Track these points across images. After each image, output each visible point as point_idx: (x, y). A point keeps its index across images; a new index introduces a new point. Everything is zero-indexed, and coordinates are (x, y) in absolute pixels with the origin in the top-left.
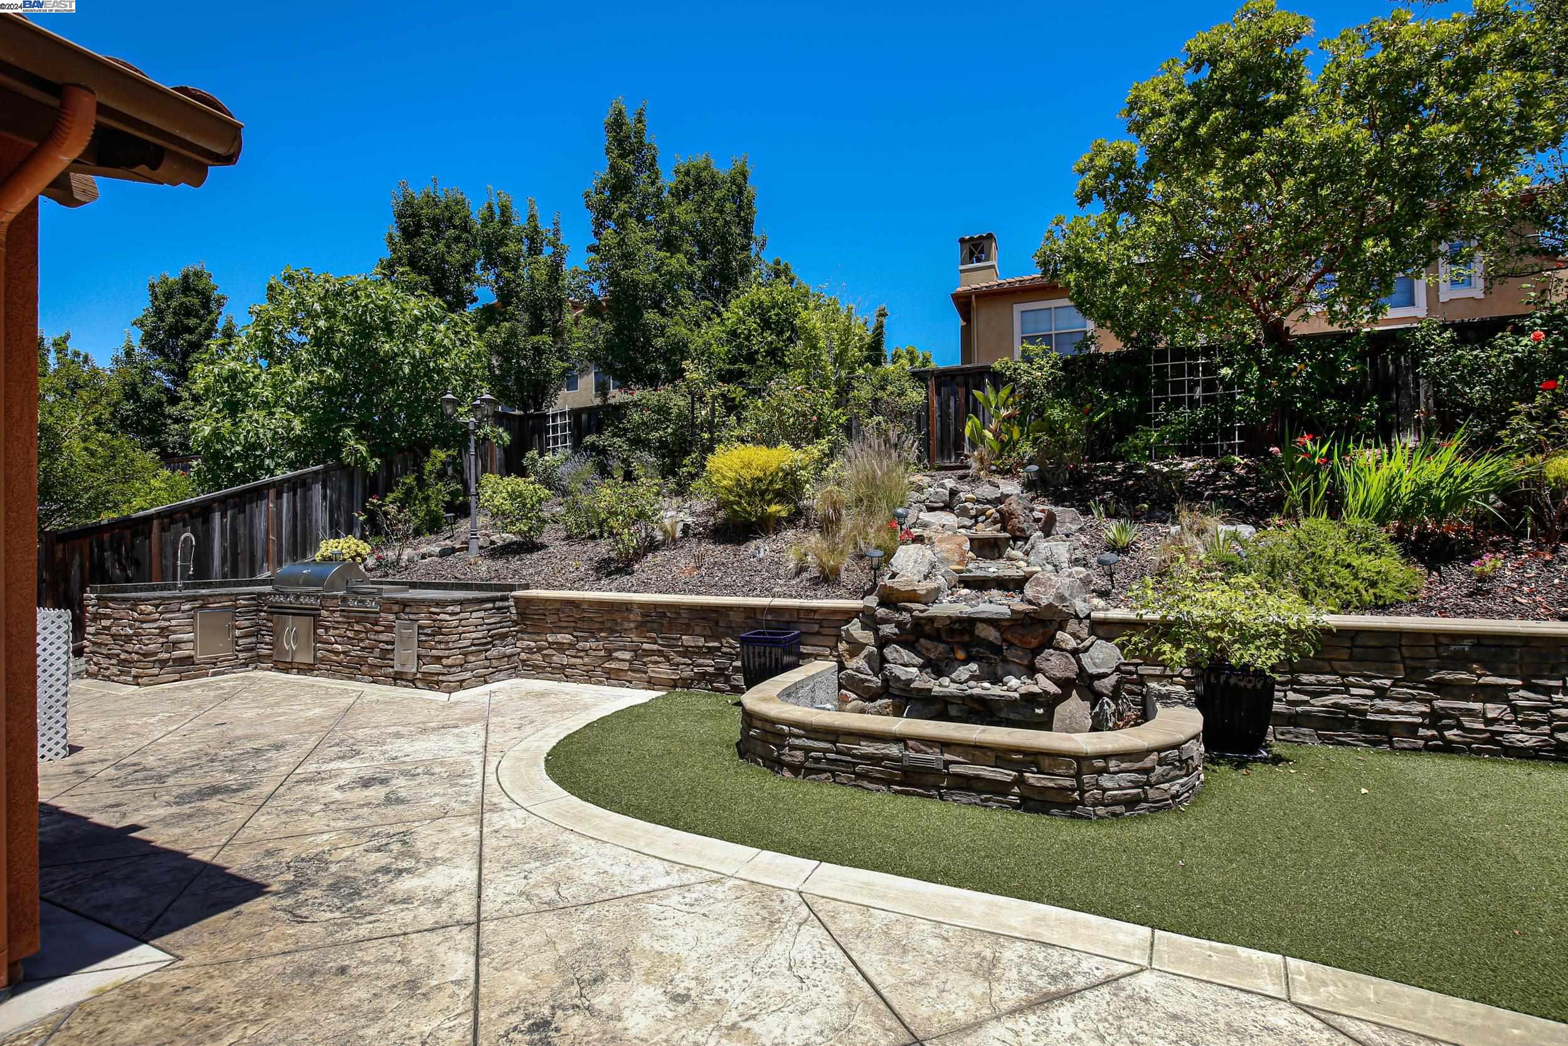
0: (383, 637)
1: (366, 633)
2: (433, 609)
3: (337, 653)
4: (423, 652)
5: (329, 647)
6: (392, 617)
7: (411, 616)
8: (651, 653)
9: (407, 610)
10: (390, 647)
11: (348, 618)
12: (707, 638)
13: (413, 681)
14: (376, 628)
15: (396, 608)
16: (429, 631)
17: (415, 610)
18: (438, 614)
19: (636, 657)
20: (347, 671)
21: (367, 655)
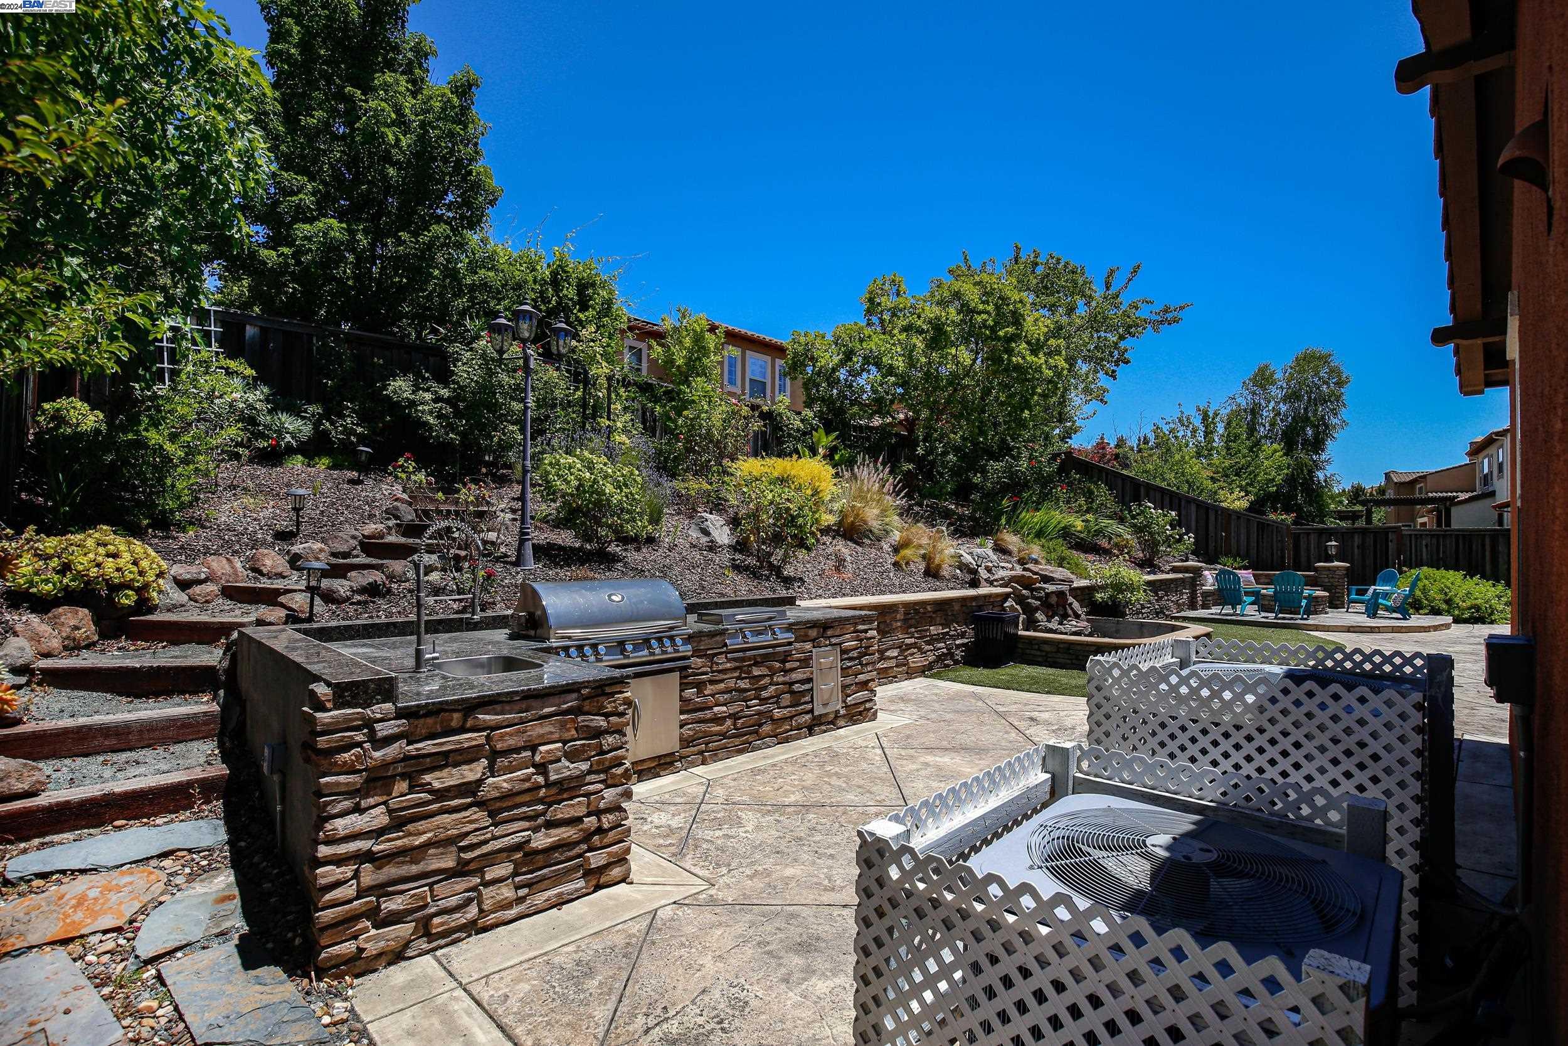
0: (795, 676)
1: (771, 676)
2: (861, 627)
3: (718, 720)
4: (848, 681)
5: (708, 714)
6: (808, 646)
7: (834, 641)
8: (909, 646)
9: (829, 633)
10: (807, 686)
11: (743, 659)
12: (944, 626)
13: (832, 723)
14: (788, 665)
15: (813, 633)
16: (854, 654)
17: (838, 632)
18: (866, 631)
19: (902, 652)
20: (737, 741)
21: (772, 707)
